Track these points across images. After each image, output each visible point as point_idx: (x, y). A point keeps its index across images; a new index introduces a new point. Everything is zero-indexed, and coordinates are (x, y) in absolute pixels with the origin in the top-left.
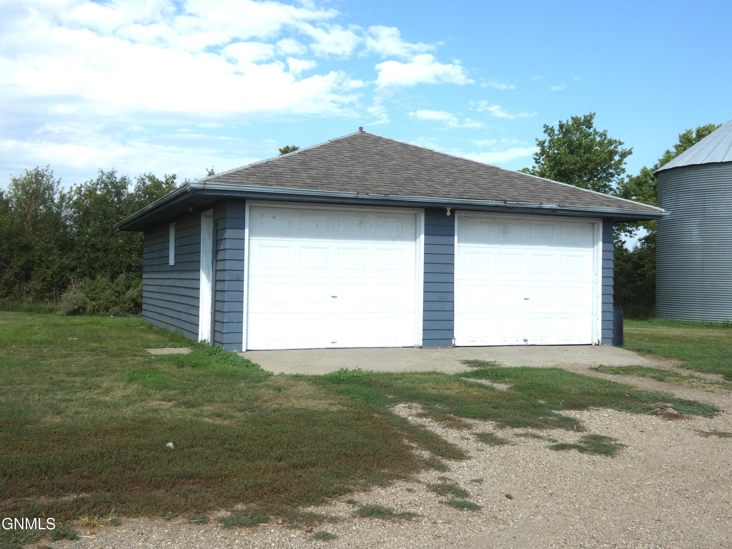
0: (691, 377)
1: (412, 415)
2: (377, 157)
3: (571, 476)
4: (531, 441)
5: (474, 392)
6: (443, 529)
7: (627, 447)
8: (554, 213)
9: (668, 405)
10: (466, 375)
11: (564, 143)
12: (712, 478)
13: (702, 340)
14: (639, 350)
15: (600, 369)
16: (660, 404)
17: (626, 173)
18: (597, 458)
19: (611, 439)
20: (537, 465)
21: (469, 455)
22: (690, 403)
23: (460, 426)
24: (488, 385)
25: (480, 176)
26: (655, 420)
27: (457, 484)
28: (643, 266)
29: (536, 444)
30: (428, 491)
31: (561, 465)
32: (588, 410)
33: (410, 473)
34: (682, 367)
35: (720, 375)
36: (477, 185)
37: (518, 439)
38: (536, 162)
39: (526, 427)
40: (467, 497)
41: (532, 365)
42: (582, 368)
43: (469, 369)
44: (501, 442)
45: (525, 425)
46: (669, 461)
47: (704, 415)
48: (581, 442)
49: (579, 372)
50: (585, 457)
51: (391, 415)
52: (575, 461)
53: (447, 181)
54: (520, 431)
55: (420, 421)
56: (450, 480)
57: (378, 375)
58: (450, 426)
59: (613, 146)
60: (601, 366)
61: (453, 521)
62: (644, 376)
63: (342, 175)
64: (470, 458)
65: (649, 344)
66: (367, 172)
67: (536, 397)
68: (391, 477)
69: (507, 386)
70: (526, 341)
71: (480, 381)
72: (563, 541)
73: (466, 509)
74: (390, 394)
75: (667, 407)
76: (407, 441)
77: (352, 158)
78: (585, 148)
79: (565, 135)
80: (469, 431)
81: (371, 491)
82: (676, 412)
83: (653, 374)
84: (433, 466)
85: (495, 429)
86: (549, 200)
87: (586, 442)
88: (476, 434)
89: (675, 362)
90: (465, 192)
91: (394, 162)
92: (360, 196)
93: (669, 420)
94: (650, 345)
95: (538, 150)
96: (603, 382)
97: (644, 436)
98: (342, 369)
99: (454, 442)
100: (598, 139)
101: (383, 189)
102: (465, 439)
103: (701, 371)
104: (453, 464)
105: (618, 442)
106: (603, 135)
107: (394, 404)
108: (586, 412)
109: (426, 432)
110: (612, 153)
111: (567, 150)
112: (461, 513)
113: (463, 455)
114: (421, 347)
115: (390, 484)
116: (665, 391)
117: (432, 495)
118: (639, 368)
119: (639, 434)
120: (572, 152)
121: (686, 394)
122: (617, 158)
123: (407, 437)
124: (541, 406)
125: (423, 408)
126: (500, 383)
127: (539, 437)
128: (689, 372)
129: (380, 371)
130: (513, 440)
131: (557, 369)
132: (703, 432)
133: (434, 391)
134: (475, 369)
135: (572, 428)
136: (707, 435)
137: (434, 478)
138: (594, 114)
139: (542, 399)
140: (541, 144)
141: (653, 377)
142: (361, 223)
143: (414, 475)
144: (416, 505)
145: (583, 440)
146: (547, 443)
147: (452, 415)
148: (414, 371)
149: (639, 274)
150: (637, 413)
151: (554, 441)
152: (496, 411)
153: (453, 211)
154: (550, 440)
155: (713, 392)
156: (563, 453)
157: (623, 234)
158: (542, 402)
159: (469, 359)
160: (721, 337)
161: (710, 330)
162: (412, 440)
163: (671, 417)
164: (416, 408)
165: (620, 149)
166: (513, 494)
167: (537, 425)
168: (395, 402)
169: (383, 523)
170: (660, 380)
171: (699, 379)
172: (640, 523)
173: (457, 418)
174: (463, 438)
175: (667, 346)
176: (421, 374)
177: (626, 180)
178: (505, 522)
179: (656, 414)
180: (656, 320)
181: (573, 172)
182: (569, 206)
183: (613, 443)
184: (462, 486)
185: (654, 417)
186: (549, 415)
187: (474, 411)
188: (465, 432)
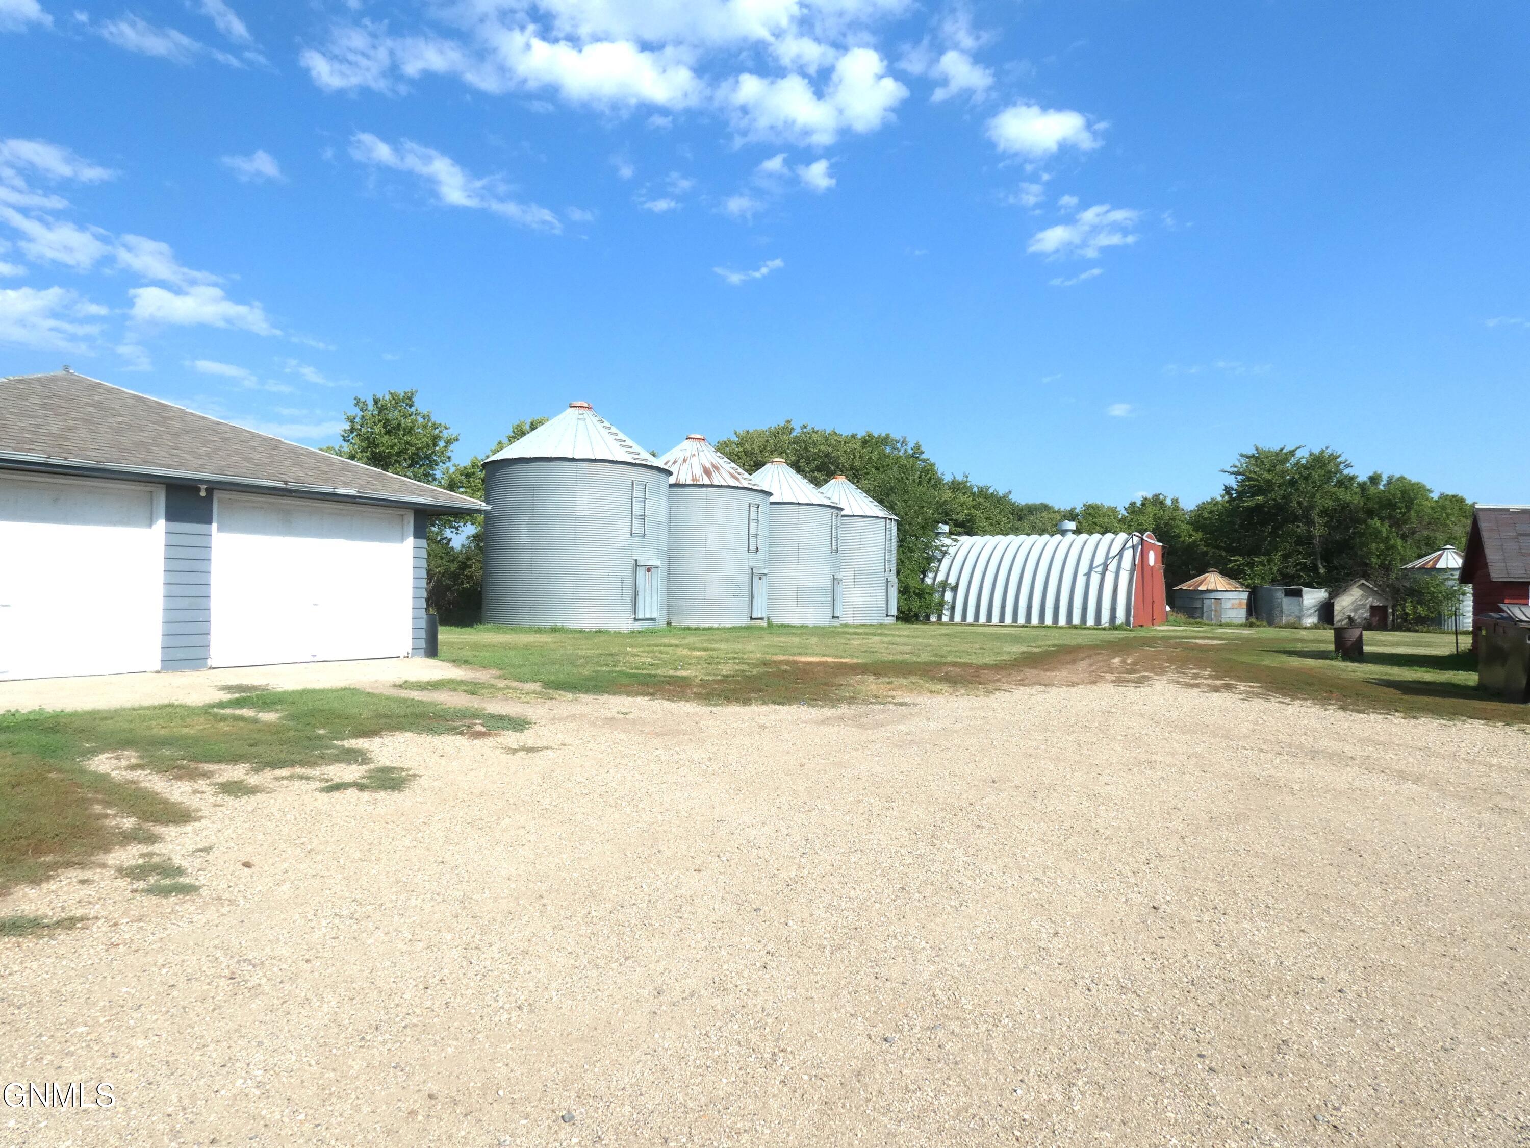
0: (508, 687)
1: (119, 768)
2: (91, 409)
3: (342, 823)
4: (297, 783)
5: (224, 727)
6: (127, 932)
7: (420, 776)
8: (353, 500)
9: (478, 722)
10: (221, 705)
11: (380, 421)
12: (511, 801)
13: (526, 647)
14: (454, 661)
15: (405, 685)
16: (468, 722)
17: (453, 462)
18: (381, 795)
19: (402, 769)
20: (298, 816)
21: (200, 814)
22: (501, 718)
23: (192, 775)
24: (250, 717)
25: (253, 448)
26: (461, 741)
27: (169, 859)
28: (471, 567)
29: (302, 787)
30: (116, 878)
31: (331, 810)
32: (381, 737)
33: (92, 854)
34: (499, 677)
35: (539, 684)
36: (246, 459)
37: (277, 784)
38: (344, 440)
39: (293, 766)
40: (181, 876)
41: (318, 686)
42: (383, 685)
43: (226, 697)
44: (252, 791)
45: (293, 764)
46: (466, 788)
47: (515, 729)
48: (364, 777)
49: (376, 691)
50: (366, 795)
51: (83, 772)
52: (350, 802)
53: (202, 450)
54: (285, 772)
55: (130, 775)
56: (158, 855)
57: (75, 715)
58: (179, 778)
59: (437, 430)
60: (406, 682)
61: (148, 916)
62: (455, 690)
63: (23, 429)
64: (199, 819)
65: (469, 653)
66: (70, 429)
67: (314, 726)
68: (55, 866)
69: (278, 715)
70: (314, 656)
71: (238, 712)
72: (313, 912)
73: (174, 894)
74: (87, 741)
75: (475, 724)
76: (100, 807)
77: (44, 406)
78: (405, 429)
79: (380, 412)
80: (208, 781)
81: (9, 895)
82: (484, 729)
83: (465, 688)
84: (135, 839)
85: (247, 774)
86: (346, 485)
87: (369, 778)
88: (218, 784)
89: (494, 672)
90: (229, 466)
91: (120, 419)
92: (51, 461)
93: (475, 739)
94: (467, 653)
95: (347, 426)
96: (405, 701)
97: (443, 761)
98: (9, 711)
99: (180, 799)
100: (420, 420)
101: (94, 454)
102: (199, 792)
103: (520, 680)
104: (170, 832)
105: (410, 773)
106: (426, 417)
107: (93, 755)
108: (377, 740)
109: (138, 789)
110: (435, 439)
111: (383, 430)
112: (164, 901)
113: (190, 816)
114: (158, 672)
115: (48, 878)
116: (476, 706)
117: (122, 883)
118: (451, 681)
119: (438, 759)
120: (388, 433)
121: (498, 708)
122: (442, 444)
123: (98, 802)
124: (320, 737)
125: (140, 757)
126: (269, 712)
127: (308, 778)
128: (507, 682)
129: (79, 709)
130: (271, 786)
131: (350, 689)
132: (510, 749)
133: (163, 732)
134: (237, 695)
135: (356, 761)
136: (514, 751)
137: (134, 856)
138: (416, 392)
139: (324, 727)
140: (352, 420)
141: (465, 691)
142: (56, 500)
143: (101, 857)
144: (90, 903)
145: (367, 774)
146: (318, 785)
147: (185, 762)
148: (136, 705)
149: (466, 576)
150: (439, 734)
151: (327, 781)
152: (254, 749)
153: (210, 491)
154: (321, 780)
155: (528, 703)
156: (336, 794)
157: (448, 531)
158: (321, 732)
159: (230, 683)
160: (546, 643)
161: (538, 635)
162: (107, 804)
163: (479, 735)
164: (128, 758)
165: (446, 434)
166: (254, 860)
167: (308, 762)
168: (95, 752)
169: (18, 943)
170: (473, 694)
171: (515, 689)
172: (419, 870)
173: (193, 765)
174: (195, 792)
175: (487, 654)
176: (148, 708)
177: (452, 470)
178: (231, 902)
179: (461, 733)
180: (481, 627)
181: (389, 455)
182: (370, 493)
183: (404, 773)
184: (177, 861)
185: (459, 737)
186: (328, 748)
187: (221, 753)
188: (202, 784)
